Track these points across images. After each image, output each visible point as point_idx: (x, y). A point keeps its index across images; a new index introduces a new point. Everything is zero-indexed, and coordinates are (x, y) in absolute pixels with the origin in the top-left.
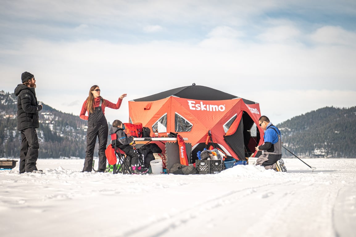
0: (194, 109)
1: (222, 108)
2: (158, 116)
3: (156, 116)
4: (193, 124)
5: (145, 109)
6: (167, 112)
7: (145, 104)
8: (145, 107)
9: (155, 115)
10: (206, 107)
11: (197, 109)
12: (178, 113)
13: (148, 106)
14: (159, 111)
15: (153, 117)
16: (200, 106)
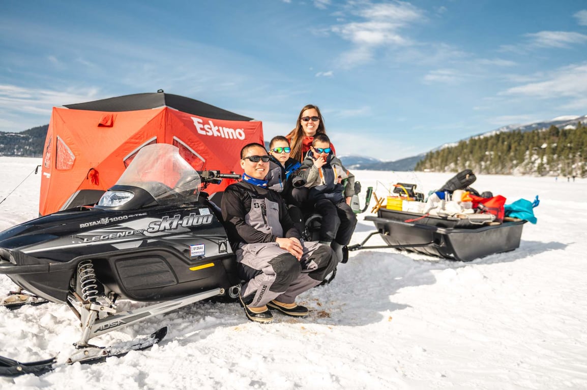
0: (203, 133)
1: (240, 135)
2: (137, 141)
3: (133, 140)
4: (205, 159)
5: (100, 125)
6: (157, 136)
7: (100, 116)
8: (100, 121)
9: (132, 138)
10: (218, 131)
11: (208, 134)
12: (179, 138)
13: (106, 119)
14: (140, 131)
15: (126, 143)
16: (211, 129)
